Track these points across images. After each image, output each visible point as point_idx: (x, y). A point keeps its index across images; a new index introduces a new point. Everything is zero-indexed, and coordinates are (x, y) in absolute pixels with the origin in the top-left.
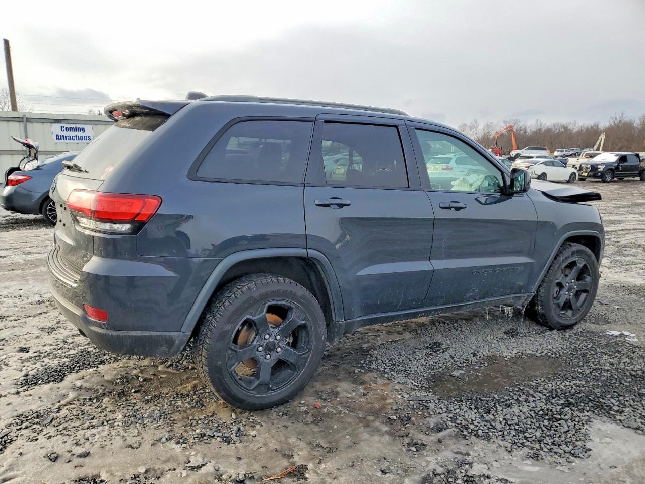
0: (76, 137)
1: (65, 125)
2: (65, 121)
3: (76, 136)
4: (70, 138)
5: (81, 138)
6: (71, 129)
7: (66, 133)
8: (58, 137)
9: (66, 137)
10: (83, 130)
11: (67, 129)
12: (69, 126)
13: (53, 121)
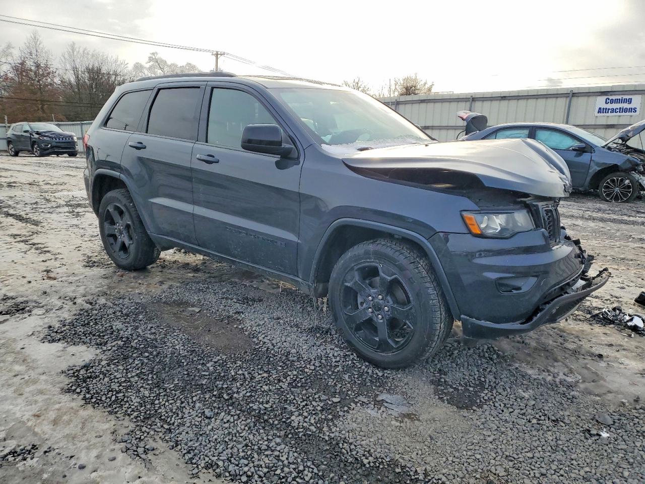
0: (620, 110)
1: (611, 98)
2: (611, 93)
3: (620, 108)
4: (613, 111)
5: (626, 110)
6: (617, 101)
7: (610, 106)
8: (600, 111)
9: (609, 109)
10: (630, 101)
11: (612, 101)
12: (614, 97)
13: (600, 94)
